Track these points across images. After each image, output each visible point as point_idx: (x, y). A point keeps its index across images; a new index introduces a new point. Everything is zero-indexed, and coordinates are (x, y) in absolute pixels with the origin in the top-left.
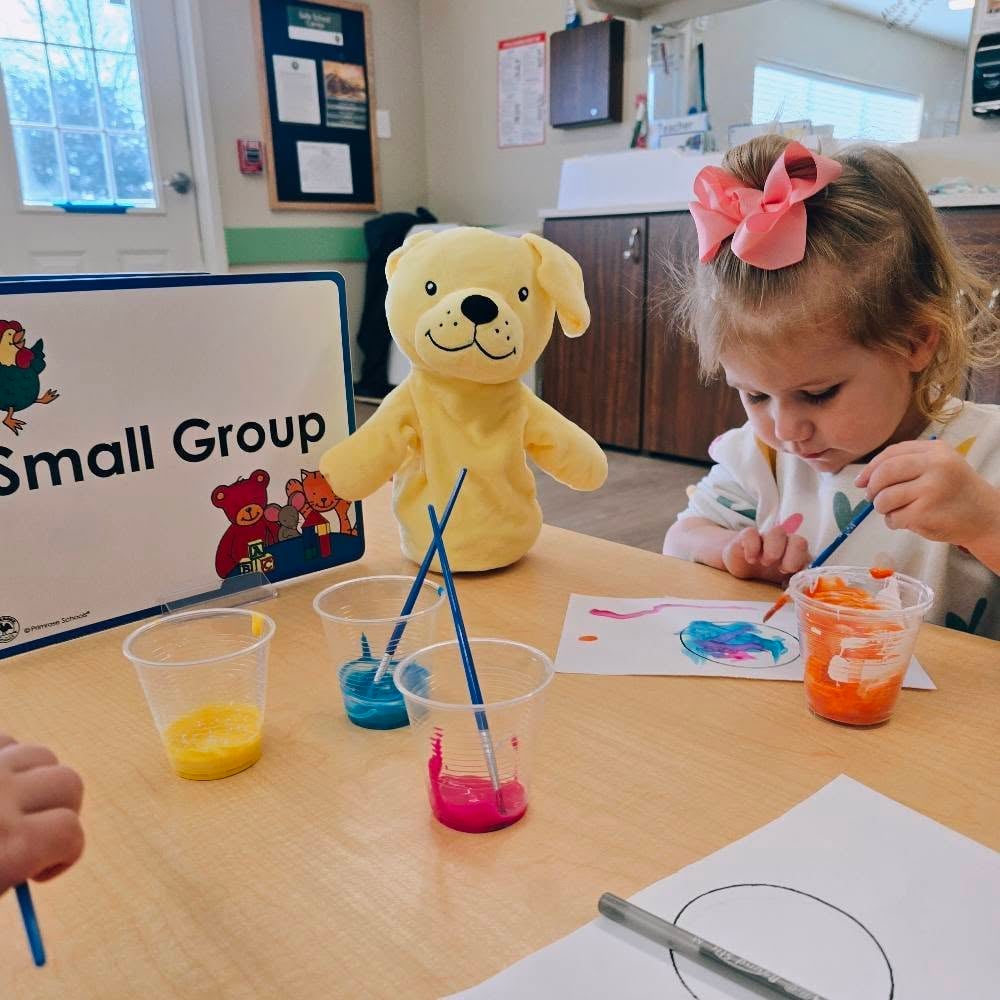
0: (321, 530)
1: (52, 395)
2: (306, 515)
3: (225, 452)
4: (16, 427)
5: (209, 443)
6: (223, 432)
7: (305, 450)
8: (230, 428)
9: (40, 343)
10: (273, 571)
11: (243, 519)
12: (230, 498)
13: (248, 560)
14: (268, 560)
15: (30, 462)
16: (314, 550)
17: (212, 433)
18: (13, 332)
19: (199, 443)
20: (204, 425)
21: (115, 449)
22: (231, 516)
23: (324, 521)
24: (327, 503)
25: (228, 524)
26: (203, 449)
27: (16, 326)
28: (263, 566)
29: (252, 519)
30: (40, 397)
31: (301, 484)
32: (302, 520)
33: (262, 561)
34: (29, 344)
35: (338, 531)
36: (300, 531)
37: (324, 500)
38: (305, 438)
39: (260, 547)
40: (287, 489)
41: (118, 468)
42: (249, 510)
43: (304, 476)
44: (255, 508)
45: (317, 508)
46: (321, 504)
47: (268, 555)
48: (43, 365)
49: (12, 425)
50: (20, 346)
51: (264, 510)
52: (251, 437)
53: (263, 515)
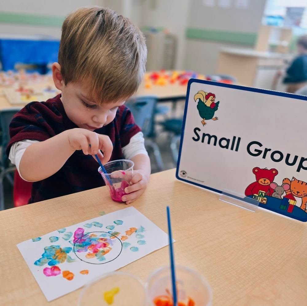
0: (291, 202)
1: (216, 118)
2: (287, 194)
3: (264, 157)
4: (204, 124)
5: (260, 152)
6: (267, 150)
7: (298, 170)
8: (270, 150)
9: (218, 102)
10: (265, 204)
11: (261, 182)
12: (259, 173)
13: (257, 195)
14: (265, 200)
15: (204, 135)
16: (285, 207)
17: (262, 149)
18: (212, 97)
19: (256, 150)
20: (260, 145)
21: (228, 141)
22: (258, 179)
23: (295, 200)
24: (299, 194)
25: (255, 181)
26: (257, 153)
27: (214, 96)
28: (262, 201)
29: (264, 184)
30: (213, 118)
31: (291, 182)
32: (285, 194)
33: (262, 199)
34: (215, 102)
35: (299, 207)
36: (282, 198)
37: (298, 192)
38: (300, 166)
39: (264, 194)
40: (283, 180)
41: (227, 147)
42: (265, 180)
43: (293, 180)
44: (268, 181)
45: (293, 194)
46: (296, 193)
47: (265, 198)
48: (217, 109)
49: (203, 123)
50: (213, 102)
51: (271, 183)
52: (277, 157)
53: (269, 185)
